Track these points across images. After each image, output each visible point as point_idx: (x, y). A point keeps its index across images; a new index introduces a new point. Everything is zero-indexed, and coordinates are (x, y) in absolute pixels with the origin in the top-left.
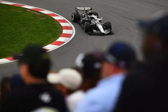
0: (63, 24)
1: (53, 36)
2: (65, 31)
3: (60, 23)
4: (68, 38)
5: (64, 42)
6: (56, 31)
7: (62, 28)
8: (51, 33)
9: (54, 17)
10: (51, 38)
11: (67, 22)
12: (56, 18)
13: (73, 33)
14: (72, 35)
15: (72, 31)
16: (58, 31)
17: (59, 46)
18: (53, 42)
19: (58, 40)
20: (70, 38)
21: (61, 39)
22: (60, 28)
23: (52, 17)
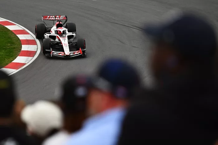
0: (21, 37)
1: (8, 55)
2: (25, 48)
3: (17, 35)
4: (30, 58)
5: (24, 64)
6: (12, 47)
7: (21, 43)
8: (3, 51)
9: (7, 27)
10: (5, 58)
11: (29, 34)
12: (11, 28)
13: (38, 50)
14: (35, 53)
15: (36, 46)
16: (14, 48)
17: (17, 69)
18: (8, 64)
19: (16, 61)
20: (33, 56)
21: (19, 59)
22: (17, 43)
23: (6, 26)
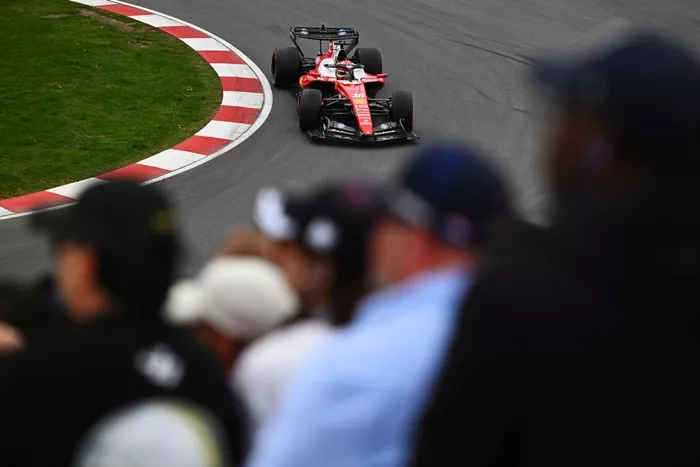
0: (223, 70)
1: (184, 116)
2: (230, 98)
3: (212, 65)
4: (244, 126)
5: (227, 142)
6: (197, 94)
7: (220, 85)
8: (174, 104)
9: (186, 41)
10: (177, 122)
11: (242, 62)
12: (195, 44)
13: (265, 106)
14: (256, 113)
15: (259, 95)
16: (203, 99)
17: (208, 155)
18: (184, 139)
19: (205, 132)
20: (252, 123)
21: (214, 129)
22: (212, 86)
23: (183, 40)
